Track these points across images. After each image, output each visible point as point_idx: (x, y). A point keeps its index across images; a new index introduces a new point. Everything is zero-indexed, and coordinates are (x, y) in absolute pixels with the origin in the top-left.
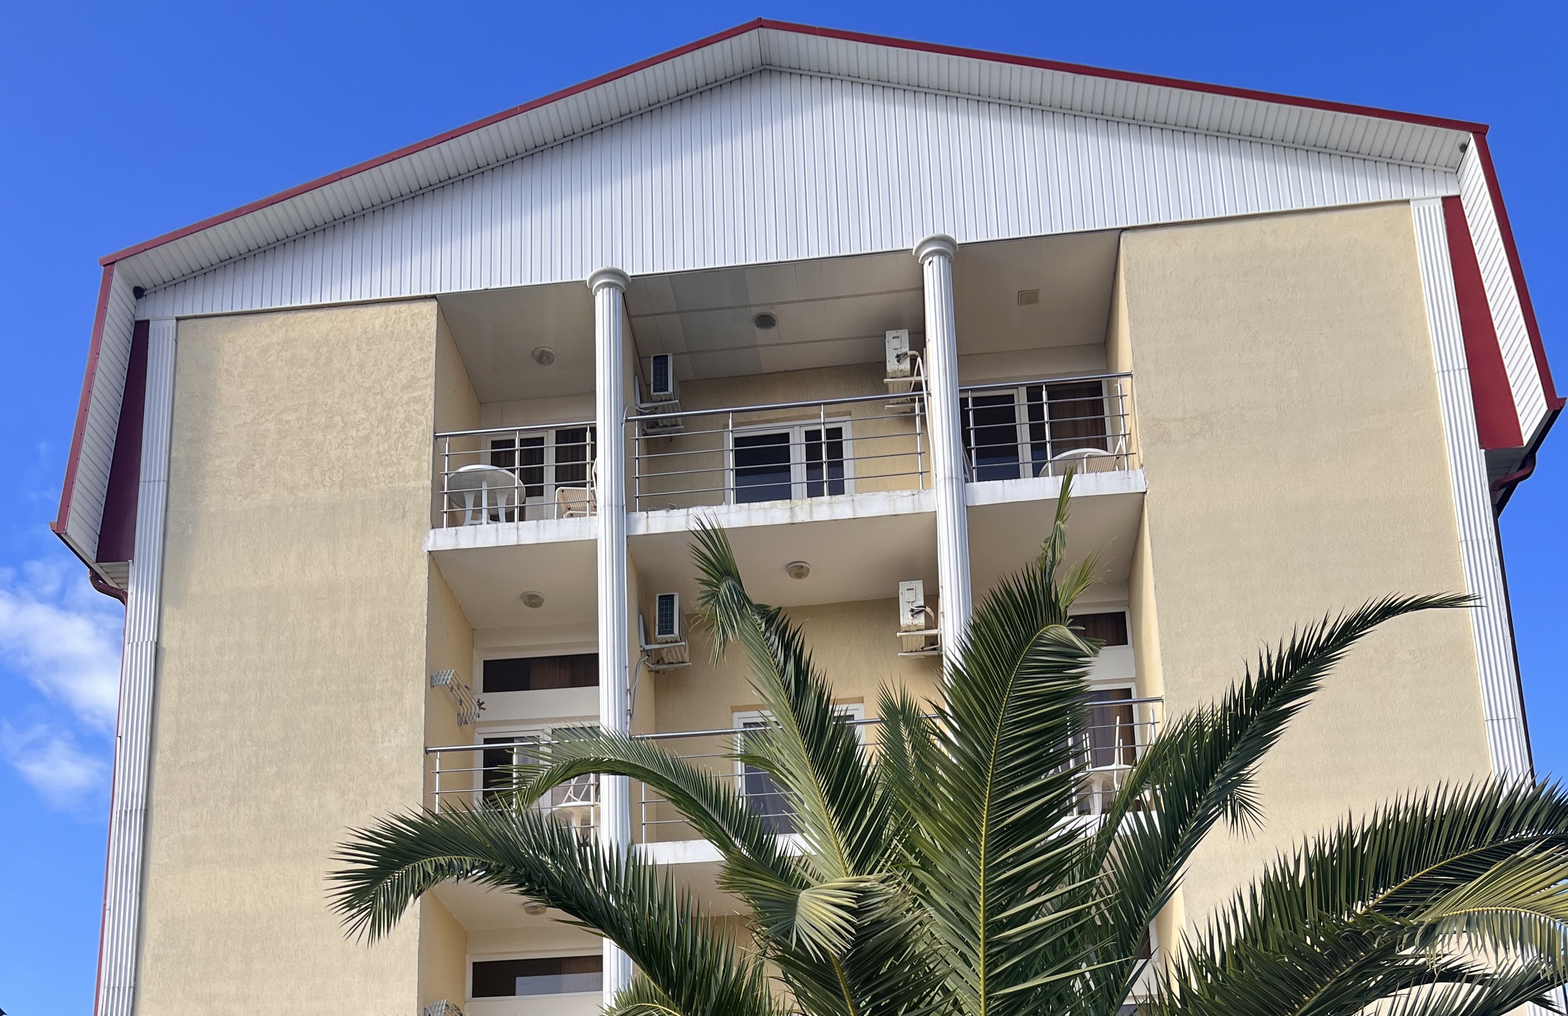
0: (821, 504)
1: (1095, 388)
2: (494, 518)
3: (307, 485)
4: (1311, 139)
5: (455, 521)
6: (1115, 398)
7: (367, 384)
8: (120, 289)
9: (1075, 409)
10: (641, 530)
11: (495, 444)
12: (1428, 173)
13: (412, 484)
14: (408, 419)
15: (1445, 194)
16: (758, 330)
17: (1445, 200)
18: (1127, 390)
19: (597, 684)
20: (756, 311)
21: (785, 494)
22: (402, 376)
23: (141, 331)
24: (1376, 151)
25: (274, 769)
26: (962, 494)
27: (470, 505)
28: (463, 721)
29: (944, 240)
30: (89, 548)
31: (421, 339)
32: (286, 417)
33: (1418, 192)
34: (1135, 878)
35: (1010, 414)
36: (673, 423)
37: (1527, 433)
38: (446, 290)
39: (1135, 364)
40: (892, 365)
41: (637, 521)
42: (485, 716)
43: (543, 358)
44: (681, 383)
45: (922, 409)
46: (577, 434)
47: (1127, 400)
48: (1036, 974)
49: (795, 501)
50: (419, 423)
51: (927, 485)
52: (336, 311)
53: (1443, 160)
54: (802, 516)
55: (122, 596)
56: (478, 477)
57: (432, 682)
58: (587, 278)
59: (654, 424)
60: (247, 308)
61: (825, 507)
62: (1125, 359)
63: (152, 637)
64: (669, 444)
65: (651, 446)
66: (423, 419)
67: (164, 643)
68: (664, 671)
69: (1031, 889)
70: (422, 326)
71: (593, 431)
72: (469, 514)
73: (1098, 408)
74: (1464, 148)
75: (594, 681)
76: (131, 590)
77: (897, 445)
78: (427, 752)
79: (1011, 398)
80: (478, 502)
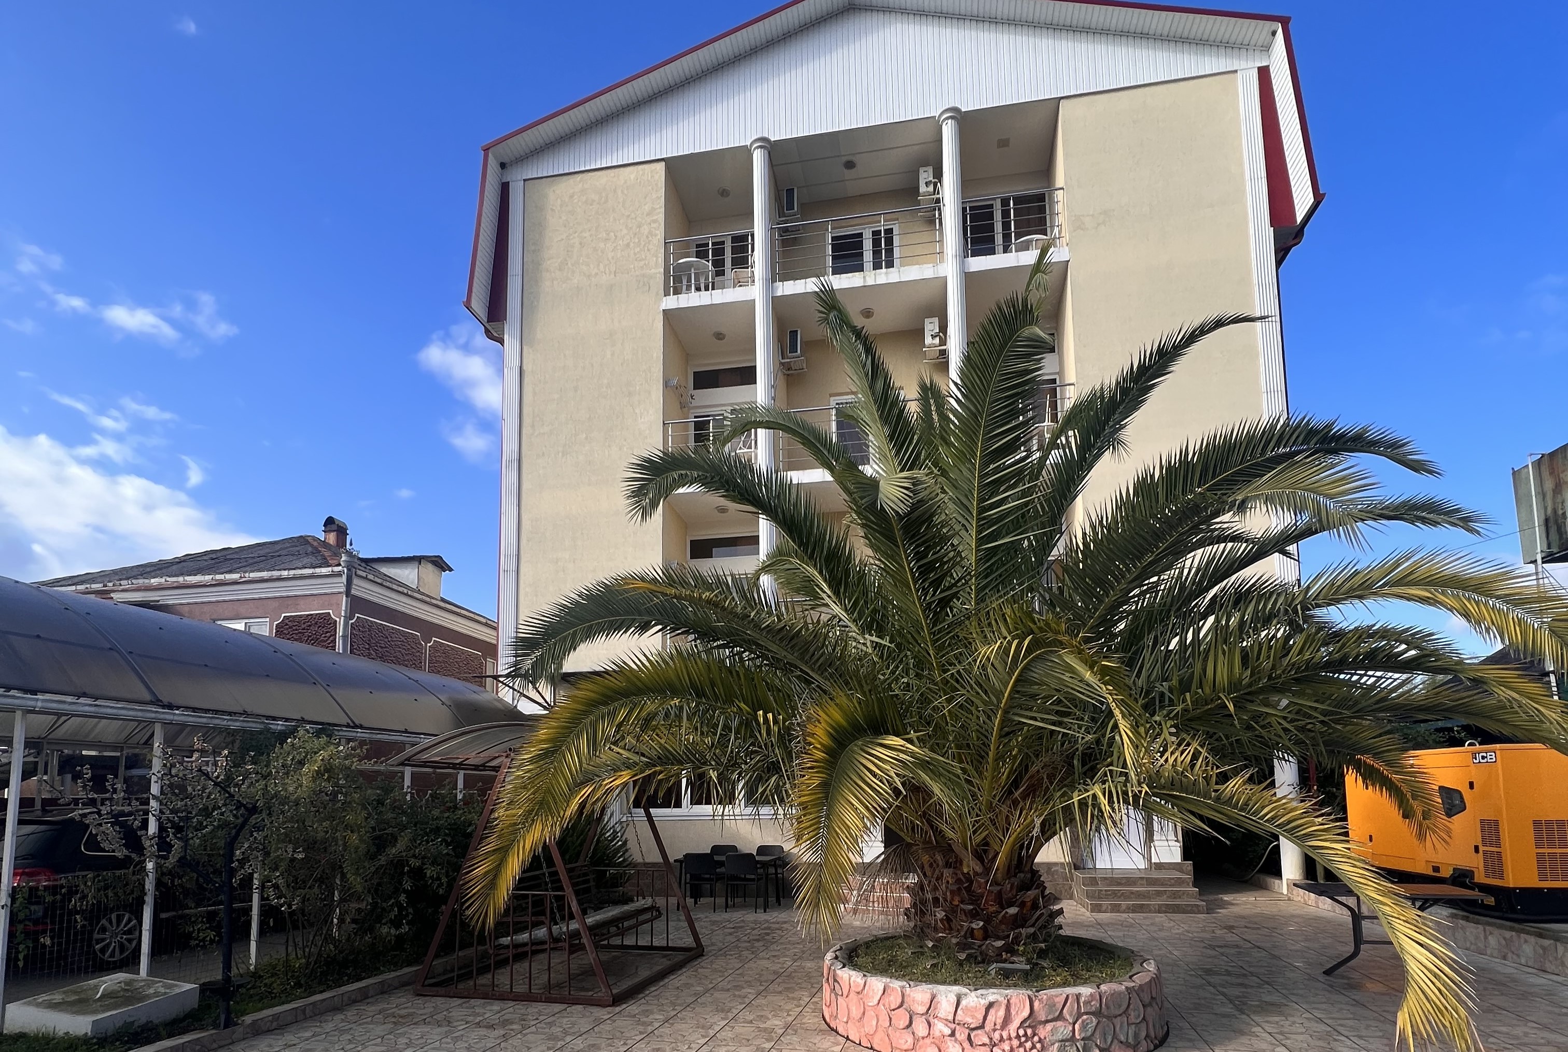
0: (880, 274)
1: (1041, 198)
2: (698, 289)
3: (597, 274)
4: (1178, 34)
5: (677, 292)
6: (1052, 203)
7: (627, 214)
8: (493, 164)
9: (1029, 211)
10: (779, 293)
11: (698, 246)
12: (1250, 52)
13: (653, 271)
14: (650, 233)
15: (1260, 65)
16: (846, 171)
17: (1260, 69)
18: (1060, 198)
19: (755, 383)
20: (845, 159)
21: (860, 268)
22: (646, 207)
23: (505, 189)
24: (1219, 39)
25: (584, 436)
26: (962, 264)
27: (685, 282)
28: (683, 406)
29: (955, 110)
30: (483, 315)
31: (657, 185)
32: (584, 235)
33: (1243, 64)
34: (1060, 482)
35: (991, 216)
36: (796, 229)
37: (1300, 217)
38: (669, 156)
39: (1066, 183)
40: (923, 189)
41: (777, 288)
42: (694, 403)
43: (724, 193)
44: (802, 205)
45: (940, 214)
46: (744, 238)
47: (1060, 204)
48: (1003, 538)
49: (866, 273)
50: (656, 235)
51: (942, 261)
52: (609, 171)
53: (1260, 43)
54: (870, 282)
55: (501, 341)
56: (689, 265)
57: (666, 384)
58: (749, 144)
59: (786, 230)
60: (561, 172)
61: (883, 275)
62: (1060, 179)
63: (518, 363)
64: (795, 241)
65: (785, 243)
66: (658, 232)
67: (525, 367)
68: (792, 375)
69: (1002, 489)
70: (657, 177)
71: (753, 236)
72: (684, 287)
73: (1042, 210)
74: (1274, 33)
75: (754, 382)
76: (506, 337)
77: (926, 237)
78: (664, 424)
79: (991, 206)
80: (689, 280)
